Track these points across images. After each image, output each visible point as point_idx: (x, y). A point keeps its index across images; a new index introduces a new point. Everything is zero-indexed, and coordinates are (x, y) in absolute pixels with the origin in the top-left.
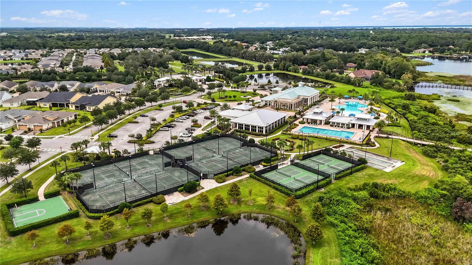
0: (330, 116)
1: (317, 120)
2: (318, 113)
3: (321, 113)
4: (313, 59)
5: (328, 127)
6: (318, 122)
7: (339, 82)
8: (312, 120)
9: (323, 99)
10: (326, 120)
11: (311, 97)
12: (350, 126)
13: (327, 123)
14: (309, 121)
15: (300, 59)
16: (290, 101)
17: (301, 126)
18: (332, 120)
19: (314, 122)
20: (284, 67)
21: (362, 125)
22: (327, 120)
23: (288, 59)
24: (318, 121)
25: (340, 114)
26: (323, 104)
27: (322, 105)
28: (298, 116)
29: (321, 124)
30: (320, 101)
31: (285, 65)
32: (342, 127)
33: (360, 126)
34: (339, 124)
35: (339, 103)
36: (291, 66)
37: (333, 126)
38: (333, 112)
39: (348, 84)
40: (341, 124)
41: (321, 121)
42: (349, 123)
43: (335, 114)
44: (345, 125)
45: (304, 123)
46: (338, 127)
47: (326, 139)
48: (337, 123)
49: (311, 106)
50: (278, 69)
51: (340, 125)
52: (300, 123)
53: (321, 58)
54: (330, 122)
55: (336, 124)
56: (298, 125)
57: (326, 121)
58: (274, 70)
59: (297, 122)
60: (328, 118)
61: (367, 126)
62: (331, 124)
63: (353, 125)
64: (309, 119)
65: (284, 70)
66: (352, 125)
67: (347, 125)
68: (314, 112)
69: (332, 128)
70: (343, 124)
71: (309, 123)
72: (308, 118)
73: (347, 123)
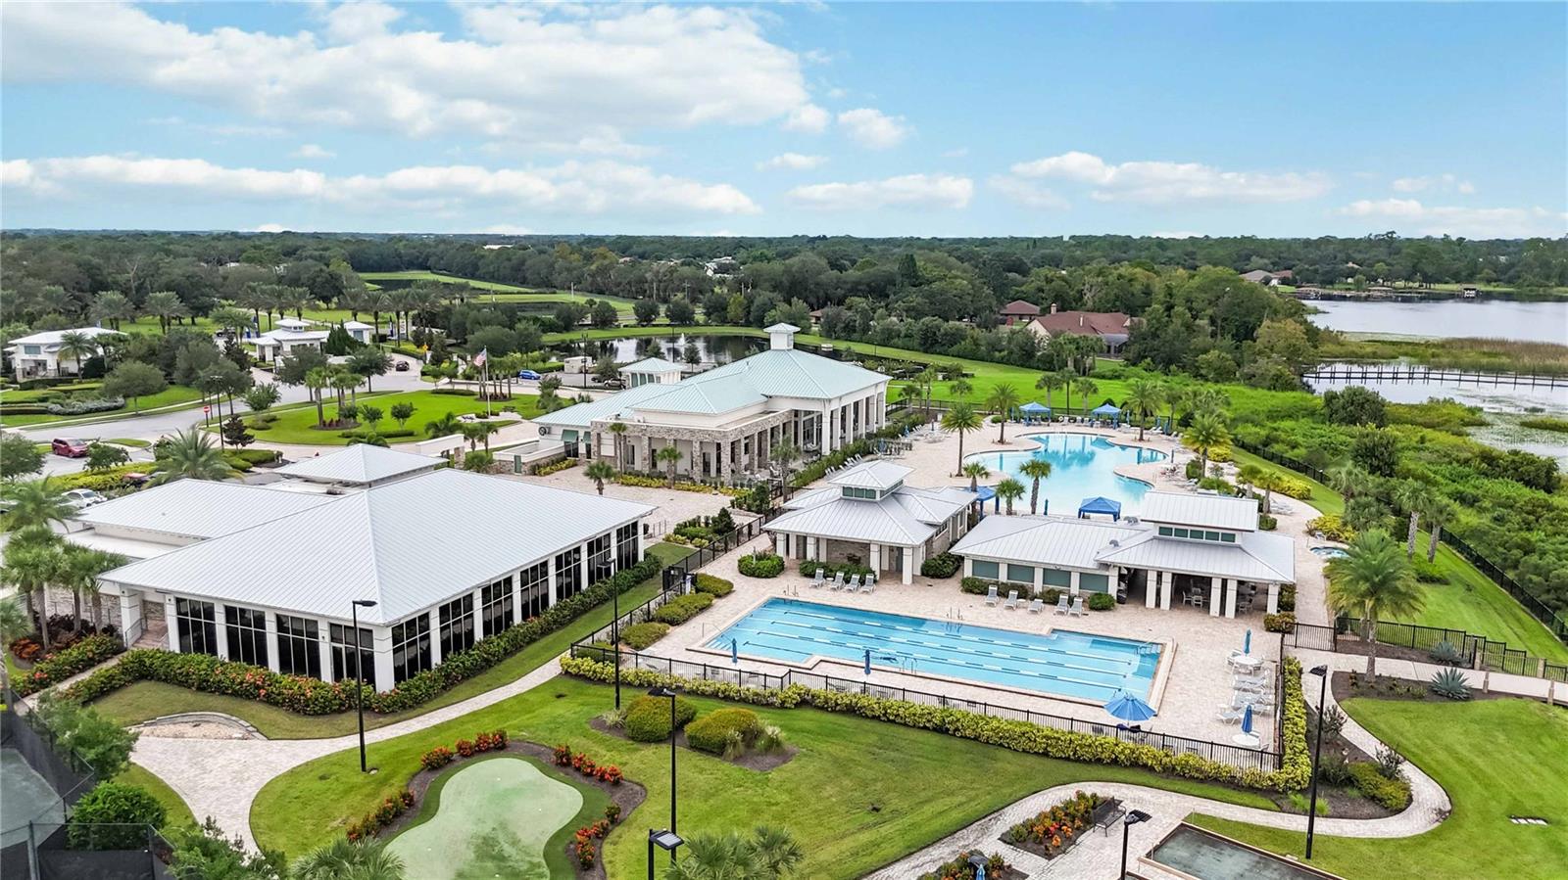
0: (954, 517)
1: (865, 546)
2: (871, 493)
3: (894, 493)
4: (868, 285)
5: (944, 601)
6: (874, 565)
7: (982, 360)
8: (833, 543)
9: (913, 426)
10: (929, 542)
11: (836, 406)
12: (1113, 588)
13: (940, 567)
14: (811, 554)
15: (817, 284)
16: (710, 425)
17: (751, 593)
18: (972, 546)
19: (850, 558)
20: (749, 313)
21: (1204, 582)
22: (938, 546)
23: (766, 280)
24: (874, 549)
25: (1021, 505)
26: (910, 447)
27: (906, 453)
28: (740, 519)
29: (894, 572)
30: (893, 434)
31: (750, 301)
32: (1051, 599)
33: (1189, 590)
34: (1027, 570)
35: (1001, 441)
36: (774, 307)
37: (985, 592)
38: (974, 489)
39: (1022, 366)
40: (1039, 575)
41: (896, 553)
42: (1106, 566)
43: (989, 505)
44: (1075, 579)
45: (776, 570)
46: (1024, 593)
47: (940, 730)
48: (1012, 568)
49: (839, 461)
50: (724, 321)
51: (1038, 586)
52: (747, 569)
53: (899, 279)
54: (960, 559)
55: (1003, 577)
56: (724, 590)
57: (929, 551)
58: (706, 324)
59: (723, 568)
60: (940, 528)
61: (1241, 583)
62: (968, 570)
63: (1134, 583)
64: (810, 541)
65: (748, 324)
66: (1121, 577)
67: (1085, 577)
68: (847, 490)
69: (977, 611)
70: (1058, 575)
71: (808, 573)
72: (803, 530)
73: (1089, 564)
